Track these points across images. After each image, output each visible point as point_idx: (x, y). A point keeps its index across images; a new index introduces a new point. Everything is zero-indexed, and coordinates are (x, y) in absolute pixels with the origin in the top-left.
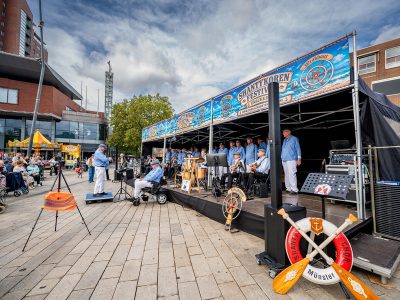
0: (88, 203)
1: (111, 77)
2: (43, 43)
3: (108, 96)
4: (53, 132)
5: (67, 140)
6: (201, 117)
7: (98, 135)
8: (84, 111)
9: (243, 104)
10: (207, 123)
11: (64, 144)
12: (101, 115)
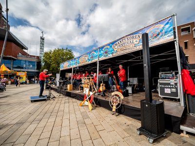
0: (32, 101)
1: (43, 39)
2: (8, 21)
3: (42, 48)
4: (12, 66)
5: (19, 70)
6: (92, 57)
7: (36, 68)
8: (28, 55)
9: (115, 50)
10: (96, 60)
11: (18, 71)
12: (38, 57)
